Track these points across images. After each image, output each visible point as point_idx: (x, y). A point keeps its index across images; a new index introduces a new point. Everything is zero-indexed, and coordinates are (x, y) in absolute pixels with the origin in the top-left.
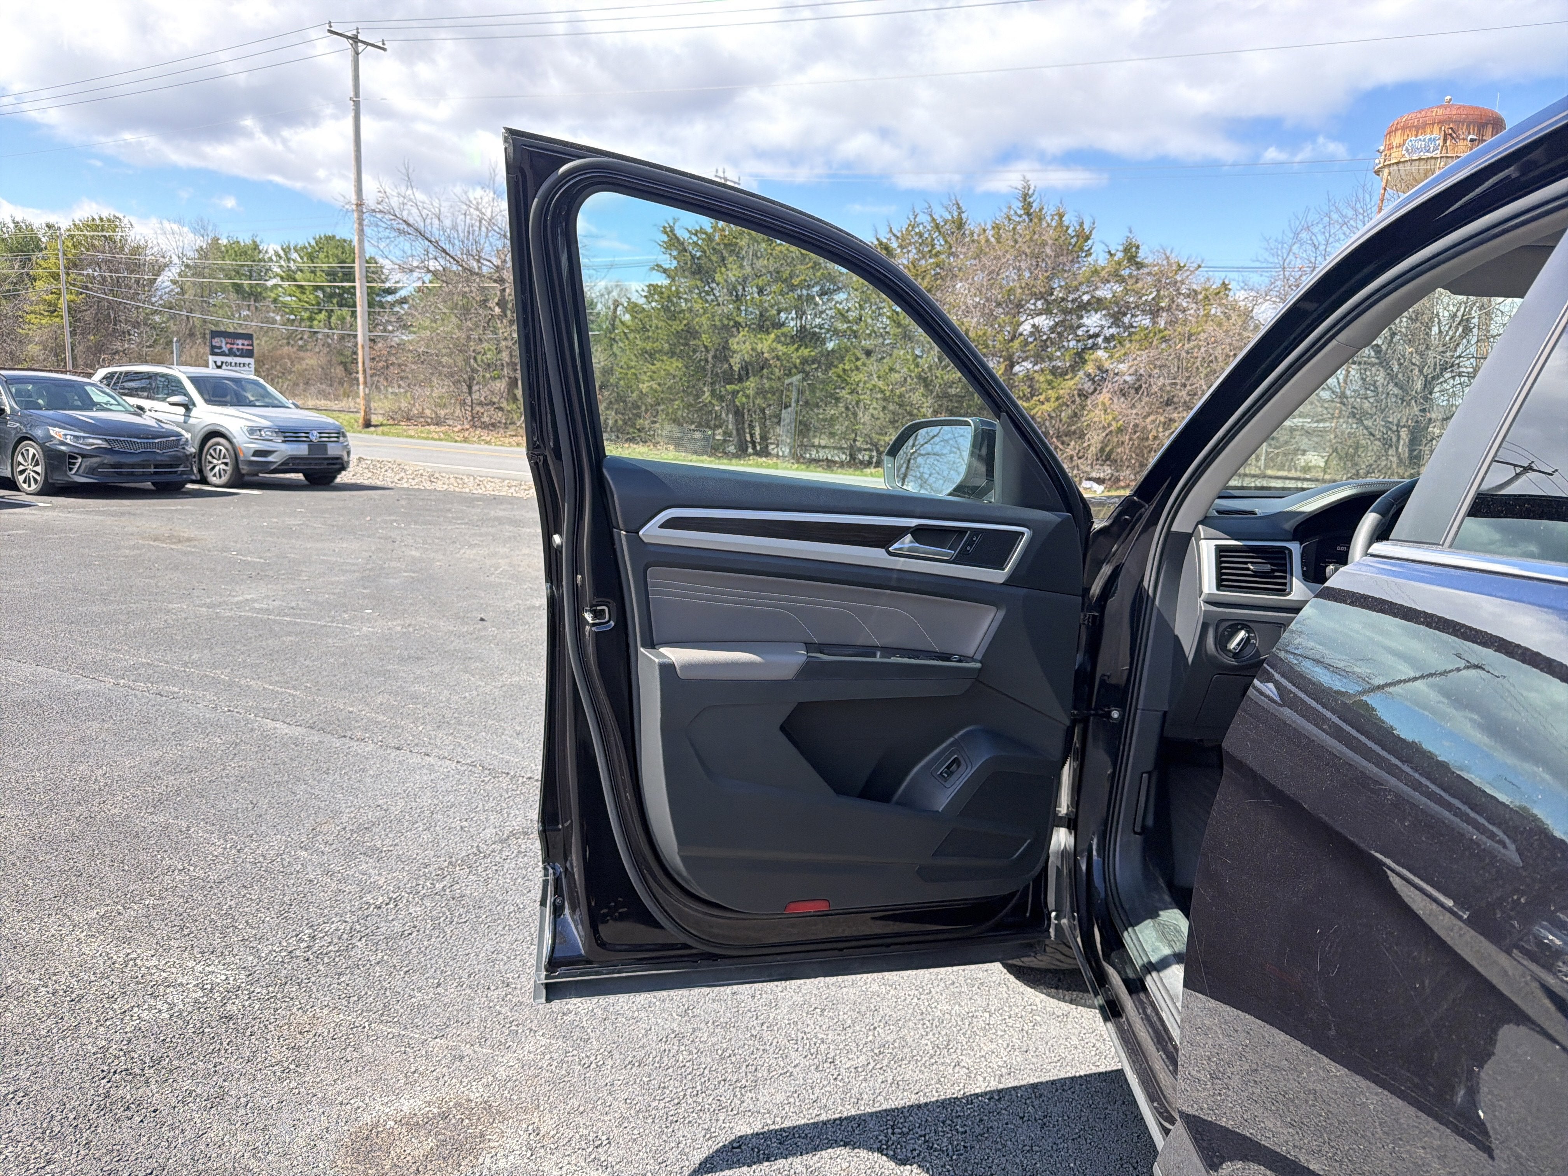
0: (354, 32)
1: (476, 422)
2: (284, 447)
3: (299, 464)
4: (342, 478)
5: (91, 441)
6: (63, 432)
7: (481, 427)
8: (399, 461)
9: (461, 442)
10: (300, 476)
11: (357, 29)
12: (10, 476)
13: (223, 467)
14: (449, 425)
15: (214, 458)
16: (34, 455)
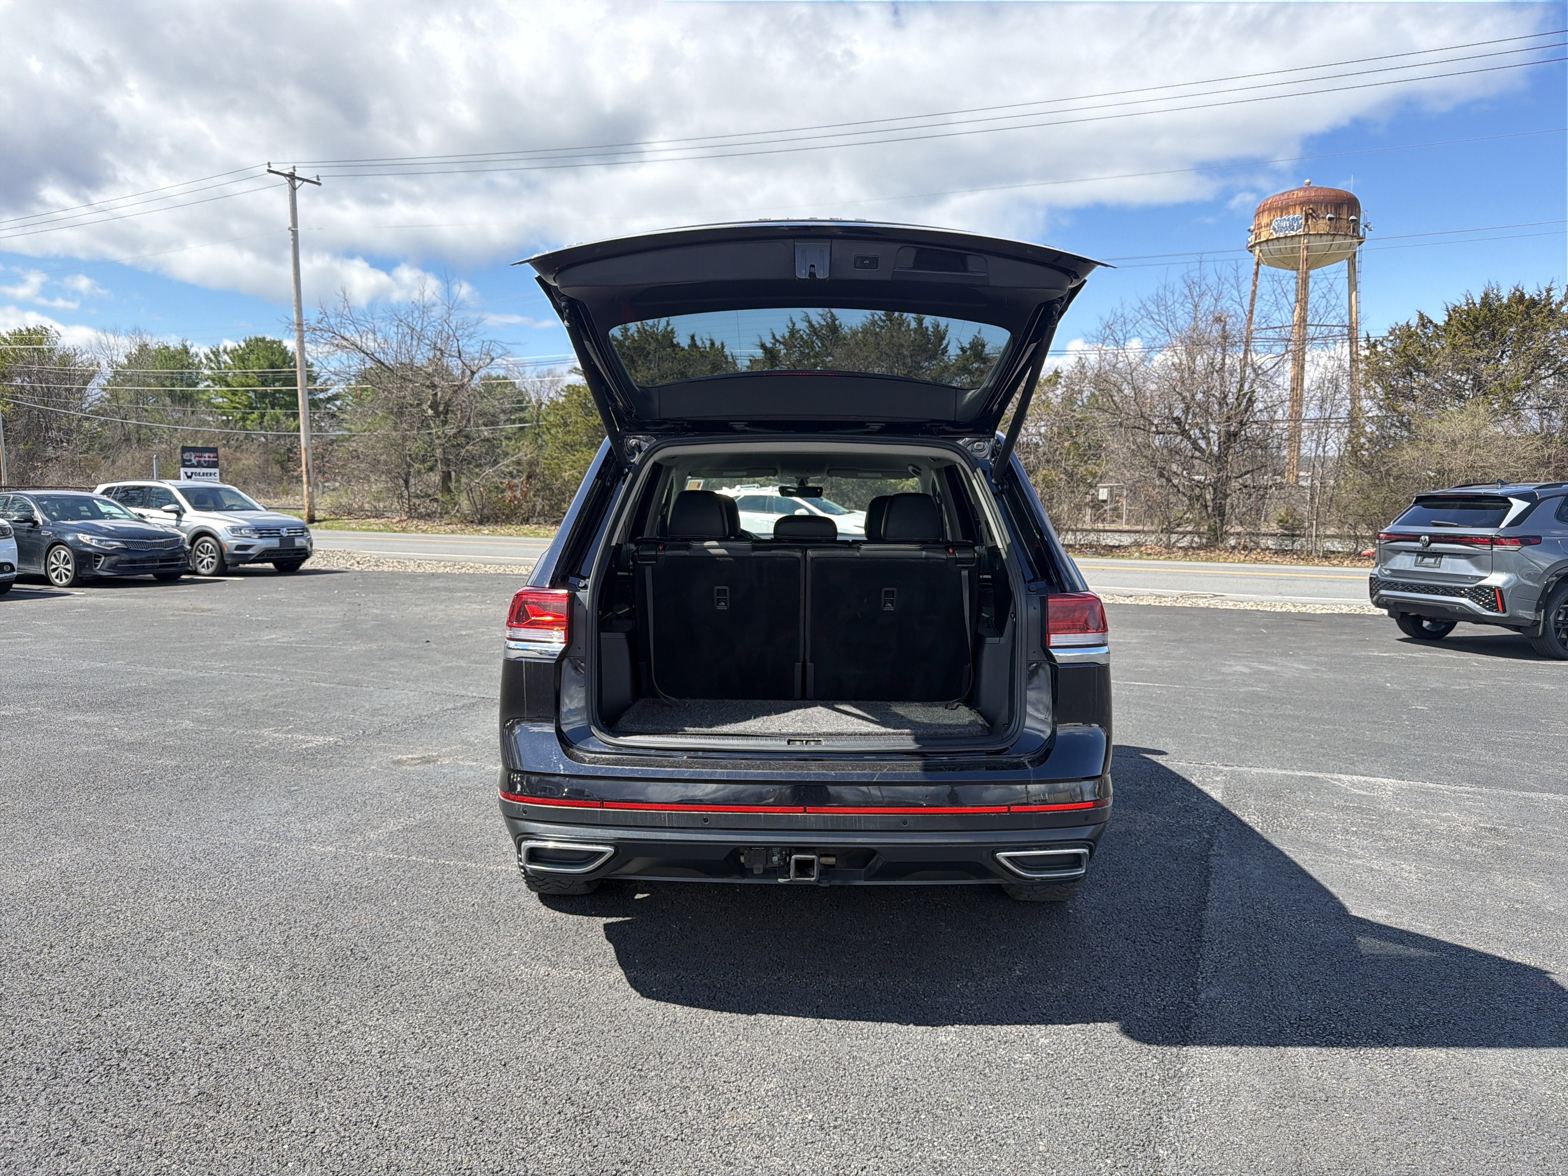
0: (292, 171)
1: (414, 514)
2: (260, 541)
3: (272, 555)
4: (306, 565)
5: (111, 543)
6: (88, 537)
7: (418, 518)
8: (348, 550)
9: (399, 532)
10: (270, 565)
11: (294, 167)
12: (43, 573)
13: (210, 559)
14: (388, 518)
15: (202, 553)
16: (65, 556)
